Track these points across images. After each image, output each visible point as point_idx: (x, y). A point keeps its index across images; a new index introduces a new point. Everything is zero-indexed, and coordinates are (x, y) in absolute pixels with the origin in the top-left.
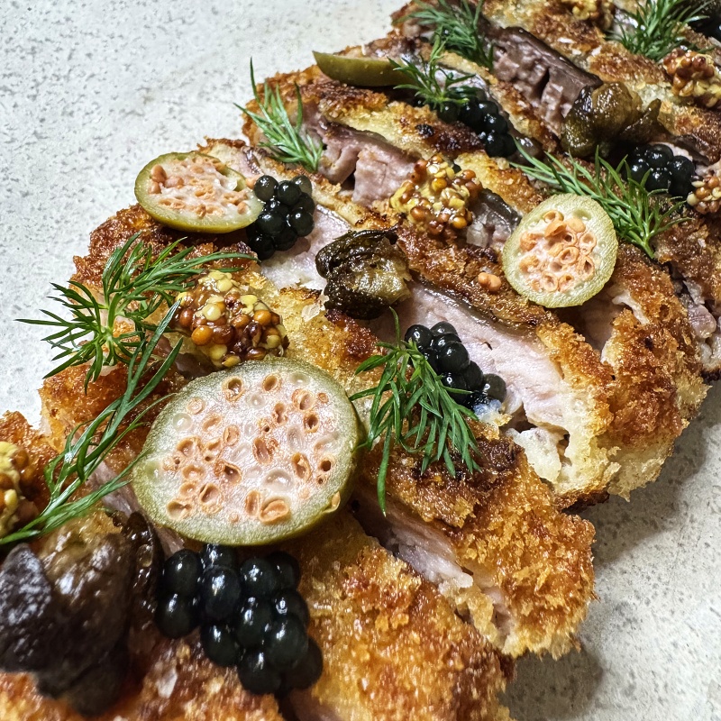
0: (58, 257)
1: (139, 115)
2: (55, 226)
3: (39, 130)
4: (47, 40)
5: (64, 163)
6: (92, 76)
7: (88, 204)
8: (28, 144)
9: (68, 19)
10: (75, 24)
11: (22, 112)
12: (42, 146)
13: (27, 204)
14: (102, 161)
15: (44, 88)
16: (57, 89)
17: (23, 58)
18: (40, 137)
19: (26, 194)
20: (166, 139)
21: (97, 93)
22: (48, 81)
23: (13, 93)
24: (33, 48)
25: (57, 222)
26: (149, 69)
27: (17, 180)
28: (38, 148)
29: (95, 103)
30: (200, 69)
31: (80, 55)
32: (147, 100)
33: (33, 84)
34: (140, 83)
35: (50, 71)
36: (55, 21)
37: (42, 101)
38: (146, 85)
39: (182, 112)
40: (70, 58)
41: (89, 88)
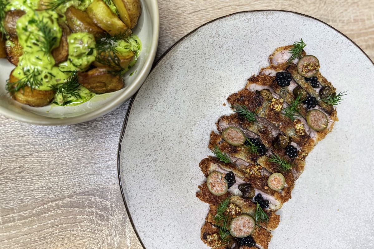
0: (185, 183)
1: (182, 142)
2: (181, 177)
3: (167, 157)
4: (155, 132)
5: (175, 162)
6: (168, 137)
7: (183, 169)
8: (167, 161)
9: (156, 123)
10: (158, 124)
11: (162, 154)
12: (170, 160)
13: (175, 174)
14: (181, 158)
15: (162, 145)
16: (164, 144)
17: (153, 140)
18: (168, 159)
19: (173, 173)
20: (190, 146)
21: (171, 141)
22: (161, 143)
23: (157, 150)
24: (154, 136)
25: (181, 176)
26: (178, 128)
27: (170, 171)
28: (169, 162)
29: (172, 144)
30: (187, 122)
31: (163, 132)
32: (181, 137)
33: (159, 146)
34: (178, 133)
35: (160, 140)
36: (153, 125)
37: (163, 149)
38: (179, 133)
39: (189, 137)
40: (162, 134)
41: (169, 140)
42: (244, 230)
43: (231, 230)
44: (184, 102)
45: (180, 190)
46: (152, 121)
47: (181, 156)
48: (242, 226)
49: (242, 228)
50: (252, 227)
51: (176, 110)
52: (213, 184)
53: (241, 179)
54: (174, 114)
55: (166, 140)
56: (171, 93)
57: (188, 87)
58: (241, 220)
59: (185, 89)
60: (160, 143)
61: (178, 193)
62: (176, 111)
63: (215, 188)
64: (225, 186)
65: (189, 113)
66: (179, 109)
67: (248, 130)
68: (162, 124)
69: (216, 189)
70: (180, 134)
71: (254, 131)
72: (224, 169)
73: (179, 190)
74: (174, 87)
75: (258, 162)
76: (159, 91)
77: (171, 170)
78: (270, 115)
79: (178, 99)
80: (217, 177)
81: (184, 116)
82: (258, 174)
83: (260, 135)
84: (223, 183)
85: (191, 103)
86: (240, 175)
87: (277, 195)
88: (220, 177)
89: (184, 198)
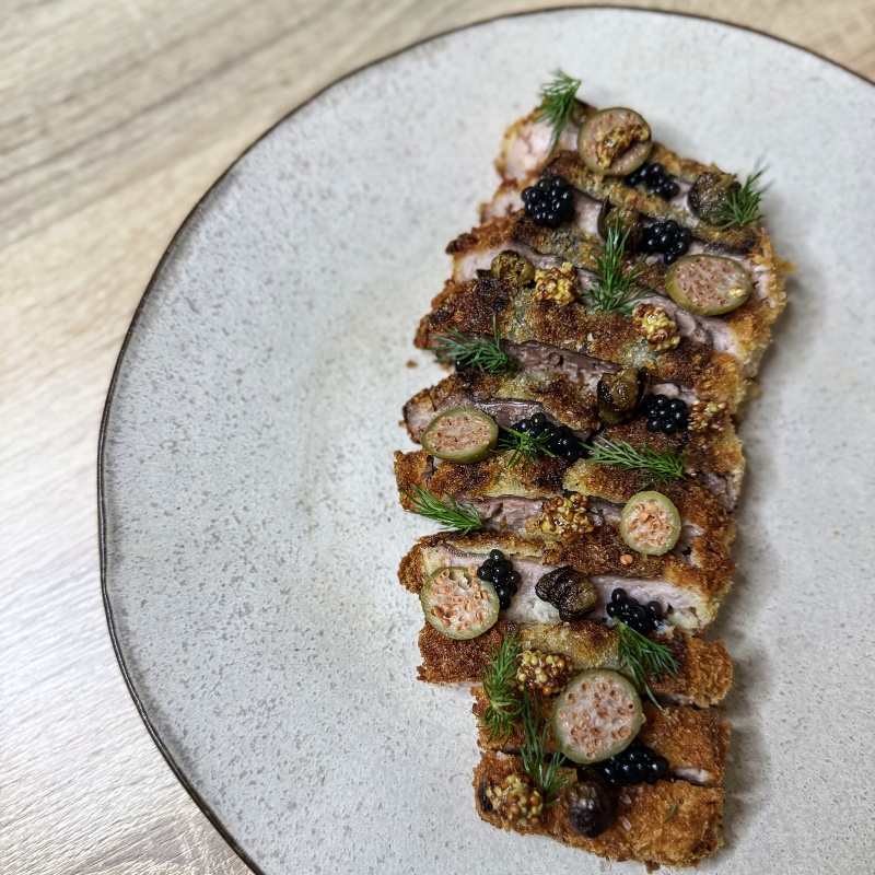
0: (374, 653)
1: (316, 526)
2: (353, 637)
3: (281, 588)
4: (213, 521)
5: (315, 596)
6: (264, 523)
7: (352, 610)
8: (287, 602)
9: (206, 494)
10: (214, 493)
11: (260, 585)
12: (294, 596)
13: (329, 637)
14: (331, 577)
15: (251, 558)
16: (258, 551)
17: (217, 548)
18: (287, 592)
19: (321, 633)
20: (348, 531)
21: (279, 532)
22: (247, 550)
23: (242, 578)
24: (213, 534)
25: (352, 634)
26: (286, 486)
27: (308, 629)
28: (294, 601)
29: (286, 541)
30: (312, 458)
31: (241, 513)
32: (308, 510)
33: (242, 561)
34: (293, 502)
35: (240, 541)
36: (200, 503)
37: (260, 567)
38: (297, 500)
39: (335, 502)
40: (239, 522)
41: (272, 533)
42: (610, 727)
43: (565, 745)
44: (278, 400)
45: (363, 680)
46: (190, 492)
47: (329, 569)
48: (594, 714)
49: (598, 722)
50: (631, 706)
51: (260, 434)
52: (446, 609)
53: (537, 563)
54: (259, 446)
55: (260, 537)
56: (224, 385)
57: (270, 350)
58: (581, 694)
59: (265, 361)
60: (243, 550)
61: (356, 691)
62: (263, 436)
63: (454, 620)
64: (489, 599)
65: (307, 429)
66: (268, 427)
67: (498, 400)
68: (229, 491)
69: (460, 620)
70: (301, 502)
71: (516, 397)
72: (470, 553)
73: (359, 681)
74: (226, 365)
75: (567, 486)
76: (180, 393)
77: (311, 625)
78: (547, 324)
79: (253, 397)
80: (450, 582)
81: (294, 442)
82: (582, 522)
83: (539, 400)
84: (479, 595)
85: (303, 395)
86: (527, 552)
87: (674, 570)
88: (465, 581)
89: (386, 701)
